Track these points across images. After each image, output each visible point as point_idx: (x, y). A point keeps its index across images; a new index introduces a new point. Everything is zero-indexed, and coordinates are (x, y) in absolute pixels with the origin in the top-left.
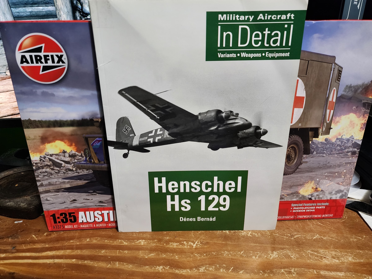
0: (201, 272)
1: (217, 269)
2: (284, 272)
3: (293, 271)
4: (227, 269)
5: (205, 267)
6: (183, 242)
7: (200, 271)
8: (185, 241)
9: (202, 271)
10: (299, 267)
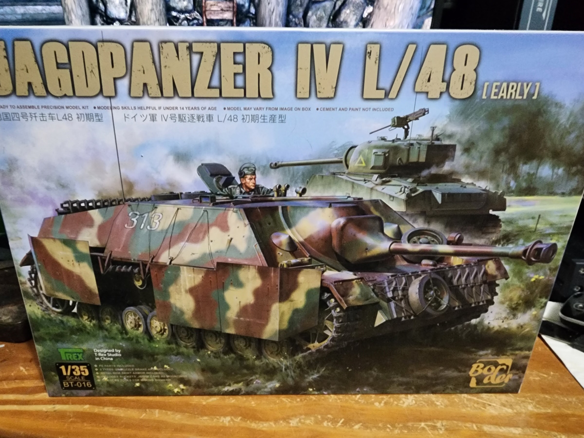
2: (425, 427)
3: (439, 424)
10: (449, 420)
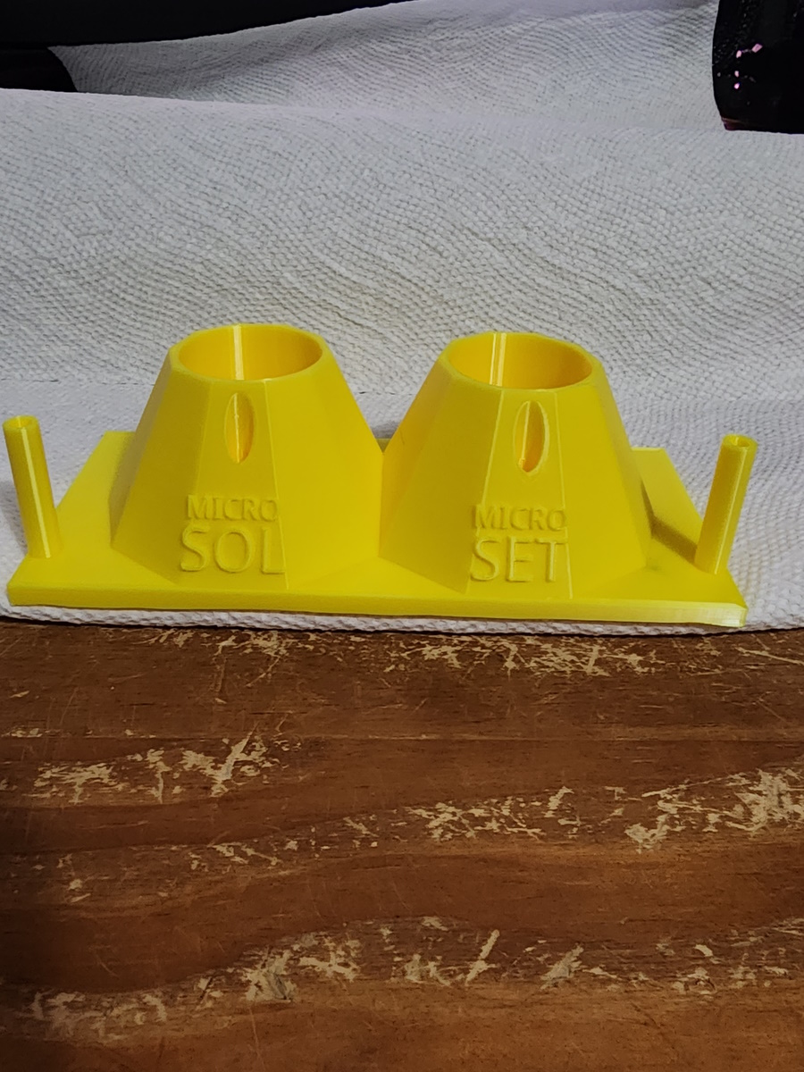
0: (257, 1008)
1: (375, 965)
4: (456, 953)
5: (287, 954)
6: (138, 757)
7: (250, 995)
8: (156, 744)
9: (267, 996)
